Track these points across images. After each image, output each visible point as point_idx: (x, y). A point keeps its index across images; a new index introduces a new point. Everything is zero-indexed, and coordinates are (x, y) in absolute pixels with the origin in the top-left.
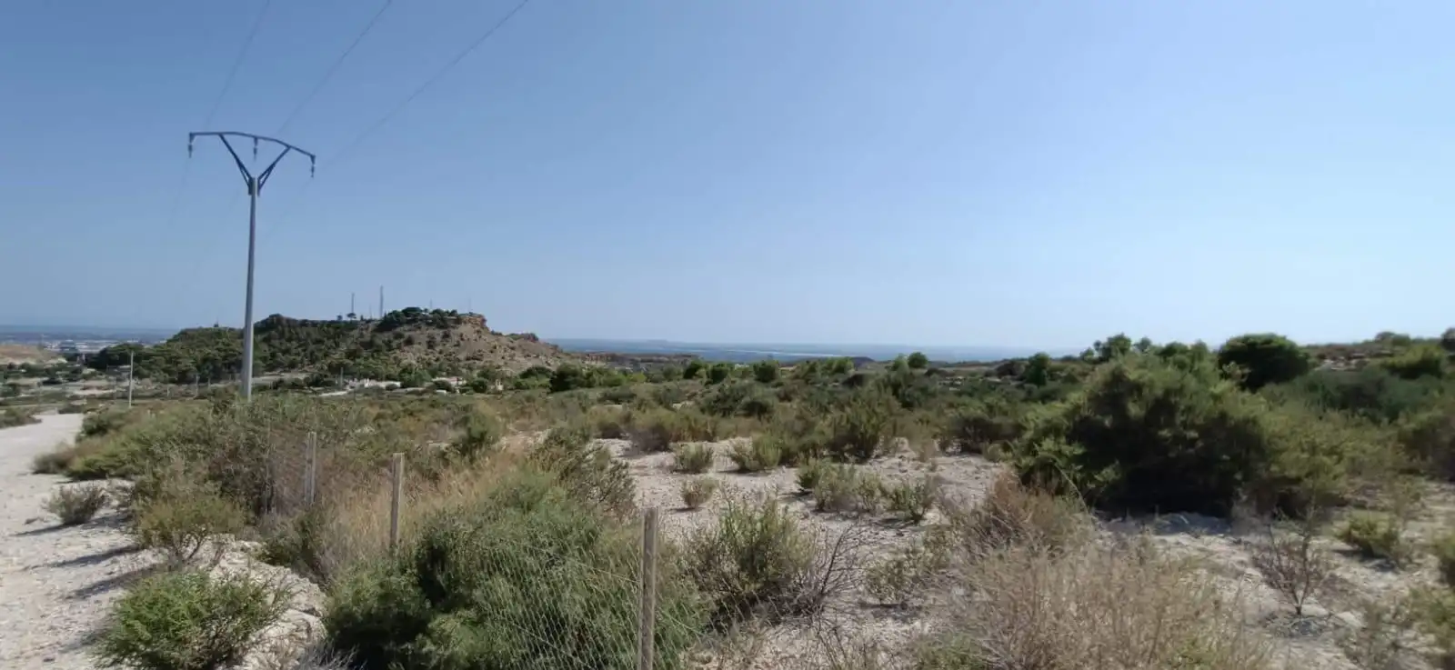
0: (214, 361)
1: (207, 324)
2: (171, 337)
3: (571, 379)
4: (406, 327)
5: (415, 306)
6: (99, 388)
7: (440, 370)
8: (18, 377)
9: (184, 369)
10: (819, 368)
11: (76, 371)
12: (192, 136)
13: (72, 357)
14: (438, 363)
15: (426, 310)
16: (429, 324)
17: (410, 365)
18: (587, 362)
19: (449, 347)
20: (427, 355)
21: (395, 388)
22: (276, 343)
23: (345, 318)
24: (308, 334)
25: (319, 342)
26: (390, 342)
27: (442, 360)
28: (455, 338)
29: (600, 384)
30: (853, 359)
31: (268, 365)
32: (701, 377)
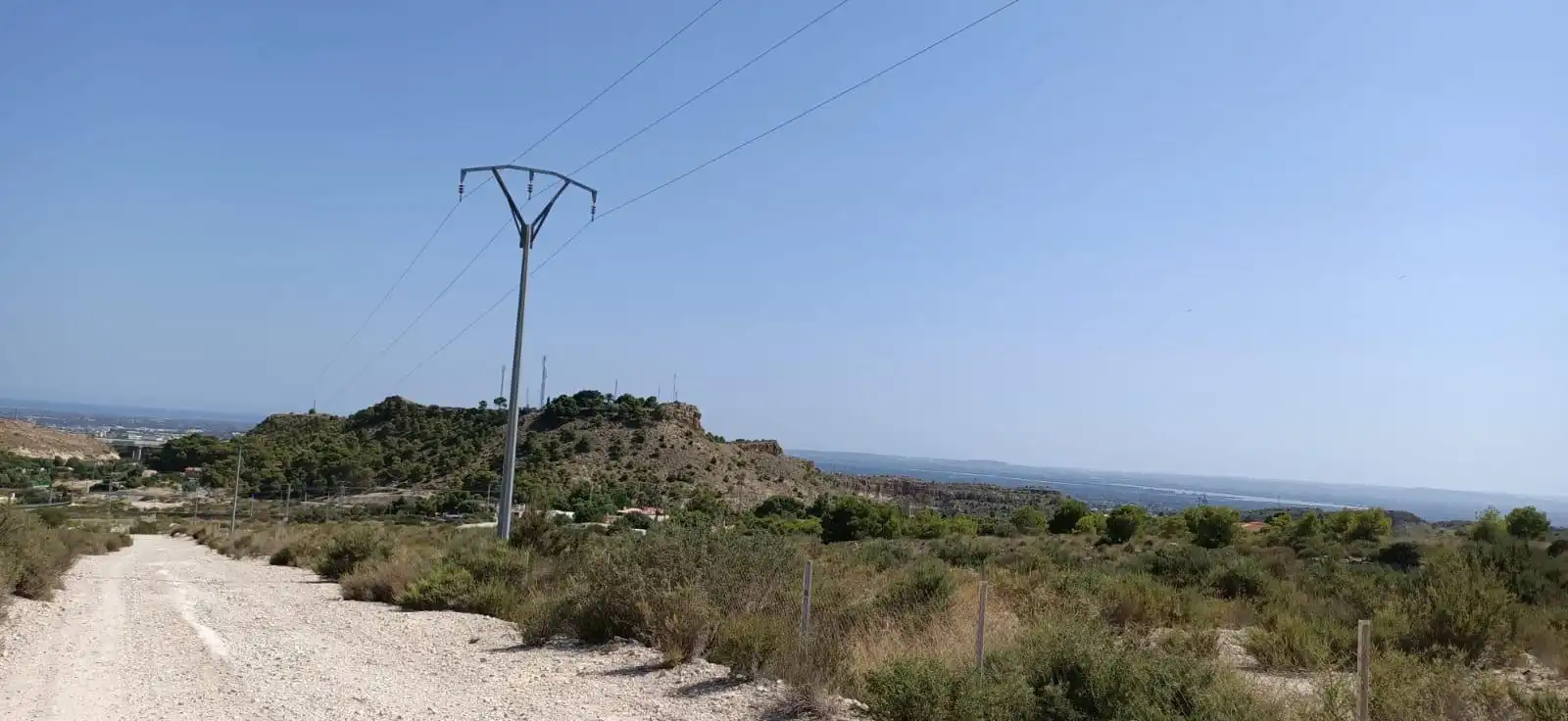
0: (308, 466)
1: (302, 410)
2: (253, 427)
3: (856, 521)
4: (579, 423)
5: (593, 389)
6: (162, 499)
7: (631, 496)
8: (66, 478)
9: (270, 476)
10: (1317, 528)
11: (134, 473)
12: (464, 172)
13: (127, 452)
14: (624, 483)
15: (609, 396)
16: (615, 420)
17: (586, 484)
18: (861, 494)
19: (643, 459)
20: (608, 469)
21: (567, 520)
22: (393, 441)
23: (491, 406)
24: (438, 429)
25: (452, 442)
26: (553, 444)
27: (630, 478)
28: (652, 443)
29: (904, 533)
30: (1391, 514)
31: (384, 475)
32: (1087, 530)
